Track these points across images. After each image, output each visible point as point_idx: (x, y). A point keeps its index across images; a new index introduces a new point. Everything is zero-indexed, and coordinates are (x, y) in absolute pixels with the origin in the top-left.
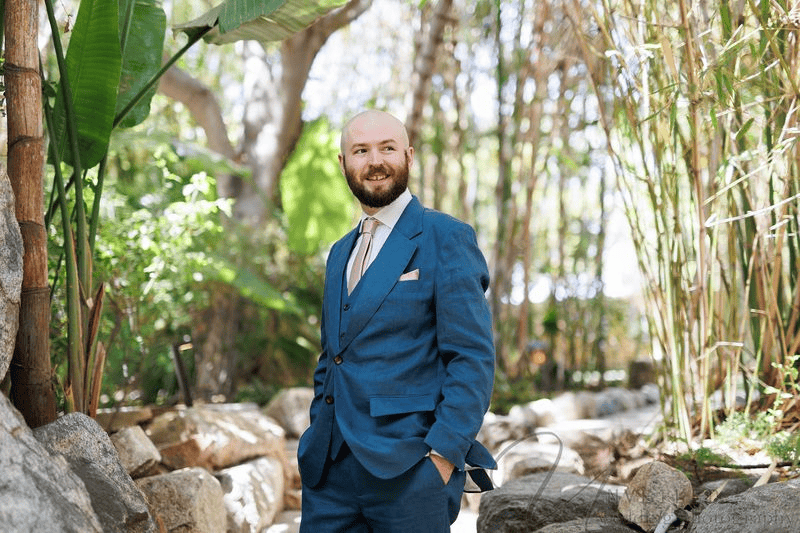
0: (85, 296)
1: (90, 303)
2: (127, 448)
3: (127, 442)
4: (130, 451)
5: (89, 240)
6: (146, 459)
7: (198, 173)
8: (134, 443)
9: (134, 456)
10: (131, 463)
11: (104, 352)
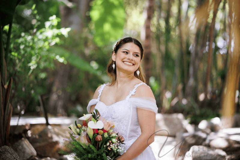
0: (4, 84)
1: (6, 86)
2: (22, 151)
3: (22, 148)
4: (24, 152)
5: (5, 58)
6: (30, 155)
7: (52, 16)
8: (25, 149)
9: (25, 154)
10: (24, 157)
11: (12, 108)
